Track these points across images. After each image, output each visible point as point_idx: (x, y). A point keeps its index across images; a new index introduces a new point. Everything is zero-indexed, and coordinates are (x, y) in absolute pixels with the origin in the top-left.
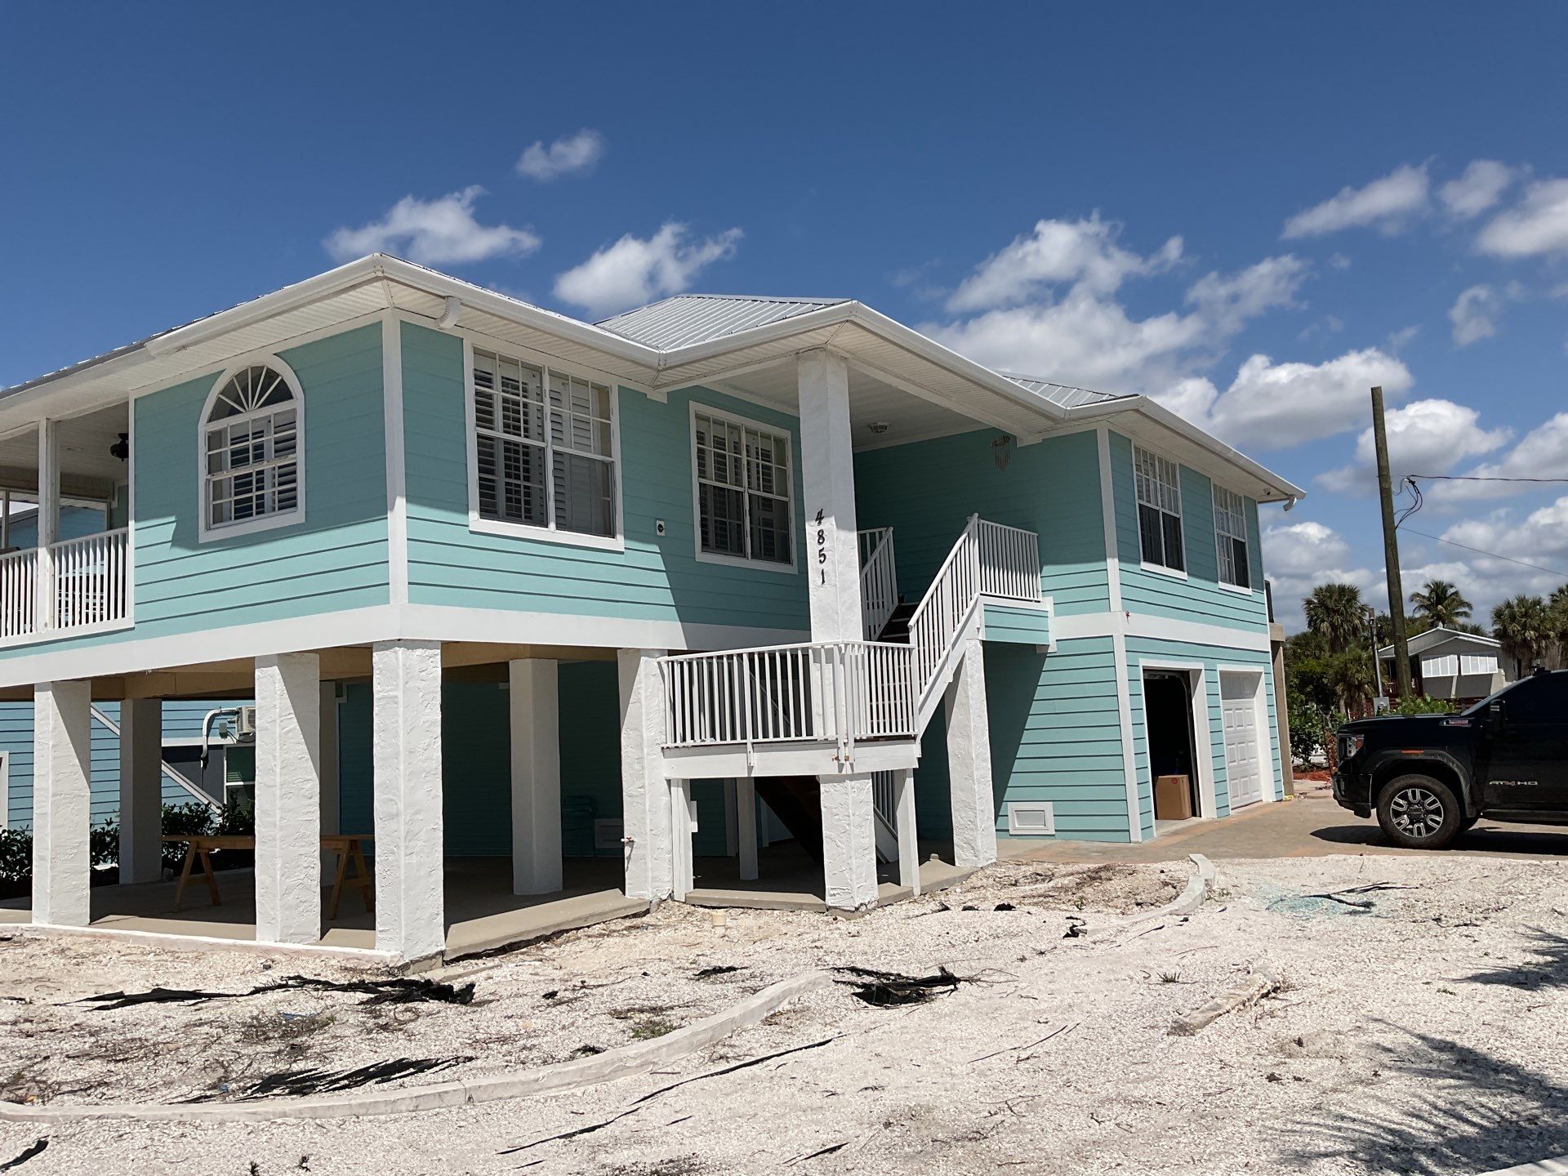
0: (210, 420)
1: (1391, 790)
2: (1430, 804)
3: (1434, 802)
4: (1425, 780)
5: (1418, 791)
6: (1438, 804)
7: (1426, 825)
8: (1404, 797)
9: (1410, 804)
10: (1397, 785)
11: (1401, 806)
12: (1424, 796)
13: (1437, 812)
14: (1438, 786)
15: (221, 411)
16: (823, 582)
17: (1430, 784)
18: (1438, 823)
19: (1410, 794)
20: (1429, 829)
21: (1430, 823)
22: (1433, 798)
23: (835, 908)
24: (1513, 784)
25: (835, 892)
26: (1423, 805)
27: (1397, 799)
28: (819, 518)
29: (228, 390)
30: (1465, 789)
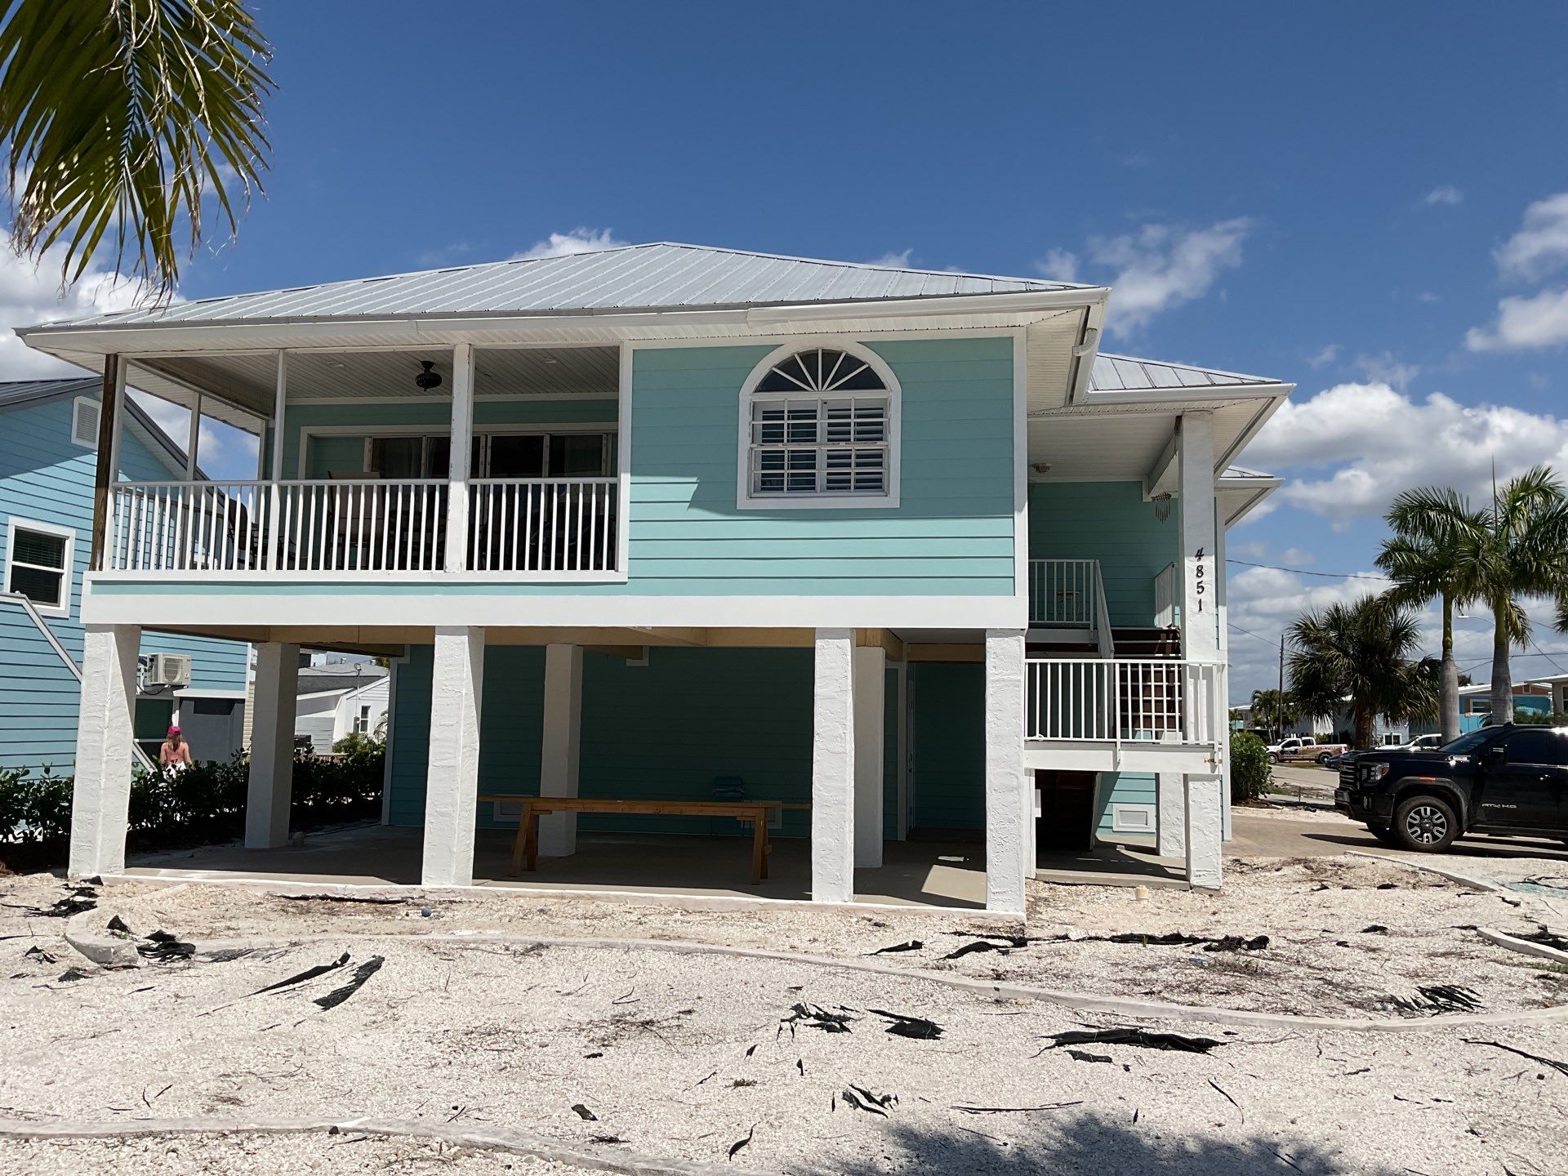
0: (757, 390)
1: (1408, 807)
2: (1437, 819)
3: (1440, 818)
4: (1435, 801)
5: (1428, 809)
6: (1443, 819)
7: (1433, 834)
8: (1418, 813)
9: (1422, 818)
10: (1414, 804)
11: (1415, 820)
12: (1433, 813)
13: (1442, 825)
14: (1444, 806)
15: (771, 383)
16: (1200, 609)
17: (1438, 804)
18: (1442, 833)
19: (1423, 811)
20: (1435, 837)
21: (1436, 833)
22: (1439, 814)
23: (1200, 887)
24: (1498, 806)
25: (1201, 873)
26: (1431, 819)
27: (1412, 814)
28: (1199, 555)
29: (789, 365)
30: (1464, 808)
